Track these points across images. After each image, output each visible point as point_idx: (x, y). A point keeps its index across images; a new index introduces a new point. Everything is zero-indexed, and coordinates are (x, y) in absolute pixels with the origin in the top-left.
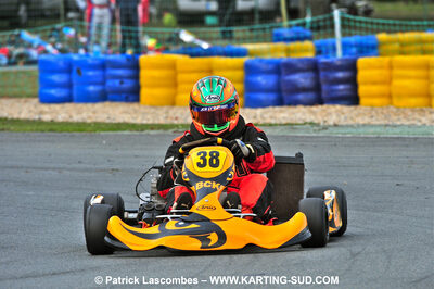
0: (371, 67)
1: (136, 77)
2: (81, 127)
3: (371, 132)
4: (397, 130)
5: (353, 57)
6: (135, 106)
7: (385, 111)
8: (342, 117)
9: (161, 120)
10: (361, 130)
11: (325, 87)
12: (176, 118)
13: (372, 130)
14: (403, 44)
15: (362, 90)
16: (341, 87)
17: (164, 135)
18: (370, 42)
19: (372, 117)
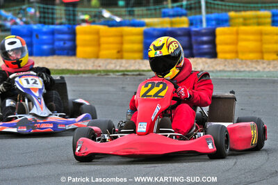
0: (224, 34)
1: (74, 40)
3: (225, 76)
4: (242, 74)
5: (214, 27)
6: (72, 59)
7: (234, 62)
8: (206, 66)
9: (90, 68)
10: (219, 74)
11: (195, 47)
12: (100, 66)
13: (226, 74)
14: (245, 19)
15: (219, 48)
16: (205, 46)
17: (91, 77)
18: (224, 18)
19: (225, 65)
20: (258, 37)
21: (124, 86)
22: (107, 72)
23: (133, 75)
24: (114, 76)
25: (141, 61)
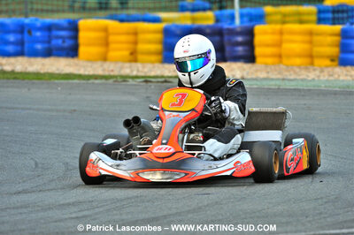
0: (265, 33)
1: (75, 37)
2: (38, 76)
3: (272, 85)
5: (249, 25)
6: (74, 61)
7: (277, 68)
8: (245, 72)
9: (100, 72)
10: (265, 83)
11: (228, 49)
12: (112, 71)
13: (273, 83)
15: (258, 51)
16: (240, 48)
17: (106, 84)
19: (268, 72)
20: (307, 38)
21: (149, 95)
22: (125, 78)
23: (158, 82)
24: (134, 83)
25: (160, 65)
